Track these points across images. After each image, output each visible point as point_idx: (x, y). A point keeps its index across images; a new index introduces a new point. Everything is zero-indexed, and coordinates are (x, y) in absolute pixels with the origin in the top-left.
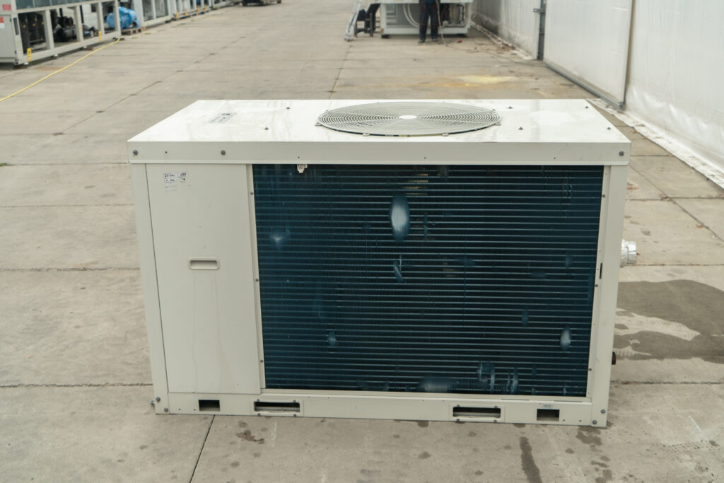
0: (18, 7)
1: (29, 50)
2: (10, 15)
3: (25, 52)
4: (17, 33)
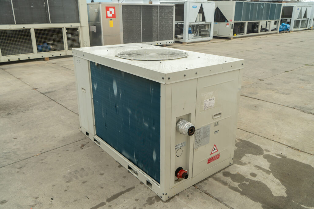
0: (235, 20)
1: (235, 34)
2: (231, 23)
3: (234, 35)
4: (232, 28)
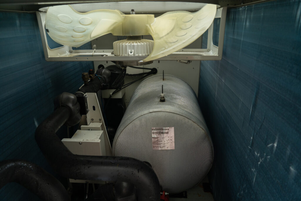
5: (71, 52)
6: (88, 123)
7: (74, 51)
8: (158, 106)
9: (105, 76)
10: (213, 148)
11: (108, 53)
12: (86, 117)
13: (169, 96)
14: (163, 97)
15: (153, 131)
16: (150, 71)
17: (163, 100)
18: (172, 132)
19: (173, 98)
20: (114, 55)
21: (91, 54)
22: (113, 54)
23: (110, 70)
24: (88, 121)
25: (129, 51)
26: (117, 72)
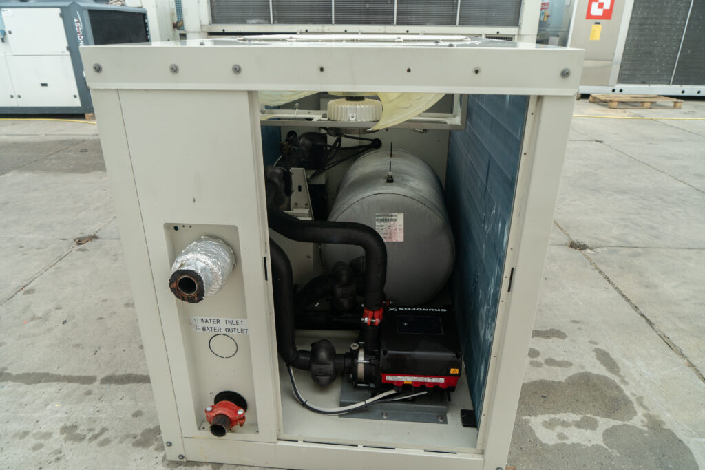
5: (263, 112)
6: (292, 208)
7: (268, 111)
8: (385, 187)
9: (304, 149)
10: (454, 245)
11: (316, 116)
12: (290, 200)
13: (398, 177)
14: (391, 177)
15: (377, 218)
16: (370, 142)
17: (390, 180)
18: (400, 219)
19: (403, 180)
20: (326, 119)
21: (292, 116)
22: (326, 117)
23: (311, 140)
24: (292, 205)
25: (350, 115)
26: (319, 143)
